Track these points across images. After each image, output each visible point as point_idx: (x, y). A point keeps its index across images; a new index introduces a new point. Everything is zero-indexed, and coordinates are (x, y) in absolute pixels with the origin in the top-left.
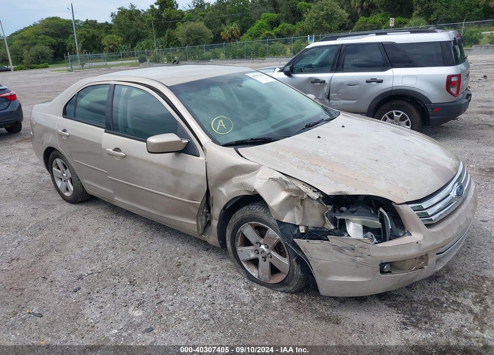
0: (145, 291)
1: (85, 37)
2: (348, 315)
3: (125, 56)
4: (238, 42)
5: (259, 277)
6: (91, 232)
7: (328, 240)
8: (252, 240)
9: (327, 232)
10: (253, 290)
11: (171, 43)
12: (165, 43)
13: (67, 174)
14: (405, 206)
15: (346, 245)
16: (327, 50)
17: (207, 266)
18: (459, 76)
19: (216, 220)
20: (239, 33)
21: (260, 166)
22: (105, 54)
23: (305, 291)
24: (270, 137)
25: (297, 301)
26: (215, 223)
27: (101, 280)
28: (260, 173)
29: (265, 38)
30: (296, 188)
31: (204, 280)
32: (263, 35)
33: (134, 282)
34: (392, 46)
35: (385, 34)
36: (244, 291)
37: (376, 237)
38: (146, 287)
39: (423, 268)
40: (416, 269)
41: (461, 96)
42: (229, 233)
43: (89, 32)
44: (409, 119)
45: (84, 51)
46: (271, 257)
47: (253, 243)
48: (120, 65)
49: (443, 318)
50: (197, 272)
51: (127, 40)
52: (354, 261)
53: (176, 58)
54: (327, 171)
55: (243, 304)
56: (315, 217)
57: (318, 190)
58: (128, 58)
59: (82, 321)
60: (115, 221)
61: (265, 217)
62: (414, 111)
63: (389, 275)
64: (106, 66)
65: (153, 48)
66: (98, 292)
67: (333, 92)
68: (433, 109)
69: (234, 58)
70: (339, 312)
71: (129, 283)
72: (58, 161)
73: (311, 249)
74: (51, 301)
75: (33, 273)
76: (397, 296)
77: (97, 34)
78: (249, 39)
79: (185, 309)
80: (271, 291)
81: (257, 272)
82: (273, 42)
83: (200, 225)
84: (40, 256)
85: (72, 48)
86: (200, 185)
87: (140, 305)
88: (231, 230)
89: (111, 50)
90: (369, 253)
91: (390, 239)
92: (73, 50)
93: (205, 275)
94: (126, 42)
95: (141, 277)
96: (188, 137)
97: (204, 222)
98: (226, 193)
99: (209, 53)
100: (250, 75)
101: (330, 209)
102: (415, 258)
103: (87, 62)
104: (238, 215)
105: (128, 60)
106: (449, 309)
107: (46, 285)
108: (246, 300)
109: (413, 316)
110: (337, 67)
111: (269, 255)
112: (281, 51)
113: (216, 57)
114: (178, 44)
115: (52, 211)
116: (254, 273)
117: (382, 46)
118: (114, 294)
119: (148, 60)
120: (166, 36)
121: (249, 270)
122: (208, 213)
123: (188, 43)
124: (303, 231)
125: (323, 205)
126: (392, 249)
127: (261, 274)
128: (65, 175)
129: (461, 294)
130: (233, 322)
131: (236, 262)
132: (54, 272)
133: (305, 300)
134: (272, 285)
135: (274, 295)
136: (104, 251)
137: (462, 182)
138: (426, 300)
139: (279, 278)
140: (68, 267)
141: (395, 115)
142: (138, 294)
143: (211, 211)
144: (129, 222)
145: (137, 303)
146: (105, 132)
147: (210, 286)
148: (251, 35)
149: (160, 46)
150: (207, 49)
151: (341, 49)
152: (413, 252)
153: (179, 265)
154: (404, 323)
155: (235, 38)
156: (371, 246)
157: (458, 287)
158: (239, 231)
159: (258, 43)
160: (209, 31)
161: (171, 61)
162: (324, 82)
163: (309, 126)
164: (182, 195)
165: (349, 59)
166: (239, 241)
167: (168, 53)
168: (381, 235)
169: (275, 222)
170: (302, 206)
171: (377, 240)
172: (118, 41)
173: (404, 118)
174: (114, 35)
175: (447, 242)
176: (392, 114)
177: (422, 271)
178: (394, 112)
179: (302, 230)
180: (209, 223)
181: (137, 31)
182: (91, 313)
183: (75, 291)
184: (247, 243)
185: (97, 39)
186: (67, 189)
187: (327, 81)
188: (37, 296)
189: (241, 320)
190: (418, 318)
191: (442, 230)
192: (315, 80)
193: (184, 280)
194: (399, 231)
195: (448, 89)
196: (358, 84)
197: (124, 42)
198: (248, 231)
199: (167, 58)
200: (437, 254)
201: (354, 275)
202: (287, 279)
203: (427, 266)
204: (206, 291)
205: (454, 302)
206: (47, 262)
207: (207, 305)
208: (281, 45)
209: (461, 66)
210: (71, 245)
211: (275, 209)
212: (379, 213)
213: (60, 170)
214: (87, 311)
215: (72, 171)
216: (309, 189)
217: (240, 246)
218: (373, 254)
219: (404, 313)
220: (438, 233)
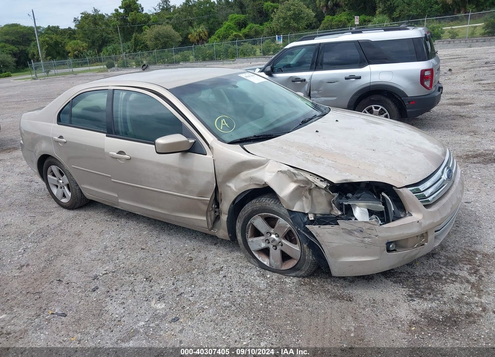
0: (162, 286)
1: (48, 44)
2: (359, 293)
3: (92, 62)
4: (206, 44)
5: (270, 264)
6: (96, 236)
7: (338, 224)
8: (263, 231)
9: (334, 218)
10: (267, 277)
11: (138, 47)
12: (132, 48)
13: (64, 180)
14: (405, 189)
15: (355, 228)
16: (304, 50)
17: (218, 258)
18: (431, 70)
19: (225, 214)
20: (207, 35)
21: (268, 161)
22: (70, 60)
23: (315, 274)
24: (271, 133)
25: (310, 284)
26: (224, 218)
27: (117, 278)
28: (268, 166)
29: (233, 40)
30: (304, 179)
31: (218, 272)
32: (231, 37)
33: (150, 278)
34: (368, 43)
35: (361, 32)
36: (258, 278)
37: (380, 219)
38: (163, 282)
39: (423, 245)
40: (418, 246)
41: (433, 89)
42: (239, 225)
43: (52, 38)
44: (387, 113)
45: (49, 58)
46: (282, 245)
47: (263, 233)
48: (87, 71)
49: (444, 288)
50: (210, 264)
51: (92, 45)
52: (362, 241)
53: (145, 62)
54: (331, 162)
55: (260, 290)
56: (322, 205)
57: (325, 180)
58: (95, 64)
59: (106, 316)
60: (118, 223)
61: (276, 208)
62: (392, 105)
63: (394, 253)
64: (73, 73)
65: (120, 53)
66: (116, 290)
67: (313, 90)
68: (409, 102)
69: (204, 60)
70: (350, 291)
71: (145, 280)
72: (54, 168)
73: (322, 233)
74: (72, 301)
75: (46, 277)
76: (400, 273)
77: (60, 41)
78: (218, 41)
79: (205, 298)
80: (284, 277)
81: (268, 260)
82: (242, 43)
83: (209, 220)
84: (50, 261)
85: (34, 55)
86: (208, 182)
87: (161, 298)
88: (242, 223)
89: (76, 57)
90: (376, 234)
91: (393, 221)
92: (35, 57)
93: (218, 267)
94: (91, 47)
95: (156, 273)
96: (193, 137)
97: (213, 217)
98: (235, 188)
99: (178, 56)
100: (243, 76)
101: (336, 197)
102: (417, 236)
103: (52, 69)
104: (248, 208)
105: (94, 66)
106: (448, 280)
107: (63, 287)
108: (262, 286)
109: (417, 289)
110: (317, 65)
111: (280, 244)
112: (251, 52)
113: (186, 60)
114: (146, 47)
115: (51, 218)
116: (266, 261)
117: (358, 43)
118: (133, 291)
119: (116, 65)
120: (133, 40)
121: (260, 259)
122: (217, 208)
123: (156, 46)
124: (313, 219)
125: (329, 193)
126: (396, 228)
127: (272, 261)
128: (61, 181)
129: (457, 267)
130: (253, 306)
131: (247, 253)
132: (68, 275)
133: (316, 282)
134: (283, 271)
135: (288, 280)
136: (113, 253)
137: (450, 166)
138: (427, 275)
139: (290, 264)
140: (81, 269)
141: (374, 110)
142: (156, 288)
143: (220, 206)
144: (132, 224)
145: (157, 297)
146: (107, 136)
147: (224, 277)
148: (219, 37)
149: (127, 51)
150: (177, 52)
151: (319, 48)
152: (416, 230)
153: (191, 260)
154: (410, 296)
155: (203, 40)
156: (377, 227)
157: (454, 262)
158: (249, 223)
159: (226, 44)
160: (177, 34)
161: (140, 65)
162: (305, 80)
163: (305, 123)
164: (191, 193)
165: (327, 58)
166: (249, 232)
167: (136, 58)
168: (384, 217)
169: (286, 212)
170: (310, 195)
171: (382, 222)
172: (82, 46)
173: (383, 112)
174: (79, 41)
175: (443, 220)
176: (372, 108)
177: (423, 248)
178: (373, 106)
179: (311, 218)
180: (218, 218)
181: (102, 36)
182: (114, 309)
183: (94, 290)
184: (257, 233)
185: (60, 46)
186: (64, 196)
187: (307, 80)
188: (56, 298)
189: (261, 304)
190: (422, 290)
191: (438, 209)
192: (296, 79)
193: (199, 273)
194: (400, 212)
195: (422, 83)
196: (337, 81)
197: (89, 48)
198: (259, 222)
199: (136, 62)
200: (435, 232)
201: (364, 255)
202: (299, 265)
203: (427, 242)
204: (222, 281)
205: (452, 275)
206: (59, 266)
207: (226, 293)
208: (250, 46)
209: (433, 61)
210: (78, 248)
211: (285, 199)
212: (381, 197)
213: (55, 176)
214: (110, 308)
215: (70, 177)
216: (316, 179)
217: (250, 237)
218: (380, 235)
219: (408, 286)
220: (435, 212)
